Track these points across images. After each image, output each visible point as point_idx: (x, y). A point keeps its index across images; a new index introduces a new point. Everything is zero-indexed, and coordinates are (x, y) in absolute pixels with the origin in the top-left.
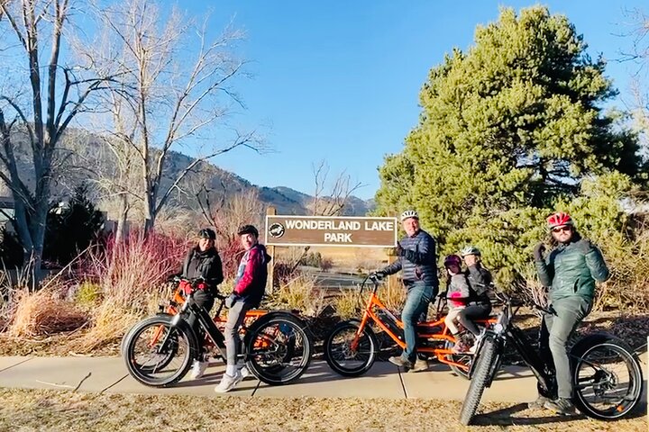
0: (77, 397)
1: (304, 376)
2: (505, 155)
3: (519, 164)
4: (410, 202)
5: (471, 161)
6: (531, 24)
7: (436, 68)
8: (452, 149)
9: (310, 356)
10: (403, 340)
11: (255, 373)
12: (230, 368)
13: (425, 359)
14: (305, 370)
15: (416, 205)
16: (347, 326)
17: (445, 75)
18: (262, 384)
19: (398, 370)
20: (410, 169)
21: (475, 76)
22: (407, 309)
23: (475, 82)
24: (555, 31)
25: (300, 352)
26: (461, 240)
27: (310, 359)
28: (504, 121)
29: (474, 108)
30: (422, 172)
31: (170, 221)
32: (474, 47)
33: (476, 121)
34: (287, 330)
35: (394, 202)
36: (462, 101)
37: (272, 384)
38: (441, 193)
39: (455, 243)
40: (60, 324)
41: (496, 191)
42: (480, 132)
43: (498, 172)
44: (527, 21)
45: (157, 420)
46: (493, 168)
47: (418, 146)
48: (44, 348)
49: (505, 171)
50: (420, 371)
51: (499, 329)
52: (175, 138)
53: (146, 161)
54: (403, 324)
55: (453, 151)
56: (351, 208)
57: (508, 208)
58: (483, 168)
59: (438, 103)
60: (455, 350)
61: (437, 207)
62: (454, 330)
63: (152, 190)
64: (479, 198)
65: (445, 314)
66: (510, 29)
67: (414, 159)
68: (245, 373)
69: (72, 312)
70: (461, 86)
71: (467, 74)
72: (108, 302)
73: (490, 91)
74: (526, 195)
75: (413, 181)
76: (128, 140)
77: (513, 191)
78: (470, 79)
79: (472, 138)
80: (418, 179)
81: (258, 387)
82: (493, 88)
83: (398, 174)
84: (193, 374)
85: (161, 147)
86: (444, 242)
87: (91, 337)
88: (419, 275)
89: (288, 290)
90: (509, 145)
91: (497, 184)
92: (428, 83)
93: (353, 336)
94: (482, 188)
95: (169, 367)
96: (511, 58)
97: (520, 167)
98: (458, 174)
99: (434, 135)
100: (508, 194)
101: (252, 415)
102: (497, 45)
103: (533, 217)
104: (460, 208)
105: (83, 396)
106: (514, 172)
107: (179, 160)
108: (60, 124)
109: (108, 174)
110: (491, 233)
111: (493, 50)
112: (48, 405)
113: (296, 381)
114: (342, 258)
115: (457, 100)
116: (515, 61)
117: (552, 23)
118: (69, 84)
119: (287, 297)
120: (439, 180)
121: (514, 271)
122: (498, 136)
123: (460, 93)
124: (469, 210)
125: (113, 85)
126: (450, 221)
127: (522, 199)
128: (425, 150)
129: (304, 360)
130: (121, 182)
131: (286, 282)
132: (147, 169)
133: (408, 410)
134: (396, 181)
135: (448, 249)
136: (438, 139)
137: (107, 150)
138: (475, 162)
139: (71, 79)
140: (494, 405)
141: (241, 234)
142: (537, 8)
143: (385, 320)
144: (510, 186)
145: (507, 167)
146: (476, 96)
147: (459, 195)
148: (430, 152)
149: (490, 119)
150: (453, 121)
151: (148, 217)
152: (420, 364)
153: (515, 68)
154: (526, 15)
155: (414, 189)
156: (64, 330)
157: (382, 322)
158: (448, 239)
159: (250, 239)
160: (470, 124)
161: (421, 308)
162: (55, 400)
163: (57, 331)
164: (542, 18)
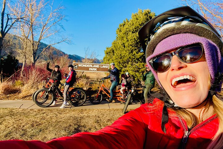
0: (20, 110)
1: (84, 104)
2: (138, 49)
3: (141, 51)
4: (113, 60)
5: (129, 50)
6: (146, 14)
7: (121, 24)
8: (124, 46)
9: (86, 99)
10: (110, 95)
11: (71, 104)
12: (64, 102)
13: (115, 100)
14: (84, 102)
15: (115, 61)
16: (96, 92)
17: (124, 26)
18: (73, 106)
19: (108, 103)
20: (113, 51)
21: (131, 27)
22: (111, 88)
23: (131, 29)
24: (152, 17)
25: (83, 98)
26: (125, 71)
27: (86, 100)
28: (138, 40)
29: (130, 36)
30: (116, 52)
31: (40, 63)
32: (131, 19)
33: (131, 39)
34: (79, 93)
35: (108, 60)
36: (127, 34)
37: (76, 106)
38: (121, 58)
39: (124, 72)
40: (11, 91)
41: (135, 58)
42: (132, 42)
43: (135, 53)
44: (145, 13)
45: (45, 115)
46: (134, 52)
47: (115, 45)
48: (7, 98)
49: (137, 53)
50: (113, 103)
51: (133, 91)
52: (42, 38)
53: (33, 44)
54: (110, 91)
55: (124, 47)
56: (96, 61)
57: (138, 63)
58: (132, 52)
59: (121, 34)
60: (122, 97)
61: (120, 62)
62: (122, 93)
63: (35, 54)
64: (130, 60)
65: (120, 89)
66: (141, 15)
67: (114, 49)
68: (68, 104)
69: (14, 88)
70: (127, 30)
71: (129, 26)
72: (26, 86)
73: (135, 32)
74: (142, 60)
75: (114, 55)
76: (27, 38)
77: (139, 59)
78: (130, 28)
79: (129, 44)
80: (115, 54)
81: (71, 107)
82: (135, 31)
83: (110, 53)
84: (53, 104)
85: (38, 41)
86: (121, 71)
87: (21, 95)
88: (114, 79)
89: (79, 83)
90: (139, 46)
91: (135, 56)
92: (119, 28)
93: (97, 95)
94: (131, 57)
95: (46, 103)
96: (140, 23)
97: (141, 52)
98: (126, 54)
99: (120, 42)
100: (138, 59)
101: (70, 113)
102: (137, 19)
103: (143, 65)
104: (125, 62)
105: (22, 110)
106: (139, 53)
107: (42, 45)
108: (5, 32)
109: (20, 48)
110: (133, 69)
111: (136, 21)
112: (12, 112)
113: (82, 105)
114: (92, 76)
115: (126, 33)
116: (141, 24)
117: (151, 14)
118: (8, 19)
119: (78, 85)
120: (120, 55)
121: (138, 79)
122: (136, 44)
123: (127, 31)
124: (128, 63)
125: (23, 20)
126: (123, 66)
127: (141, 61)
128: (117, 46)
129: (84, 100)
130: (24, 51)
131: (78, 81)
132: (33, 47)
133: (110, 111)
134: (109, 55)
135: (122, 73)
136: (121, 44)
137: (19, 41)
138: (130, 50)
139: (9, 18)
140: (131, 109)
141: (69, 67)
142: (148, 10)
143: (105, 90)
144: (138, 57)
145: (138, 52)
146: (131, 33)
147: (126, 59)
148: (119, 47)
149: (134, 39)
150: (125, 39)
151: (33, 62)
152: (113, 101)
153: (141, 26)
154: (145, 12)
155: (114, 57)
156: (12, 93)
157: (105, 91)
158: (122, 71)
159: (71, 68)
160: (129, 40)
161: (114, 87)
162: (14, 111)
163: (10, 93)
164: (149, 13)
